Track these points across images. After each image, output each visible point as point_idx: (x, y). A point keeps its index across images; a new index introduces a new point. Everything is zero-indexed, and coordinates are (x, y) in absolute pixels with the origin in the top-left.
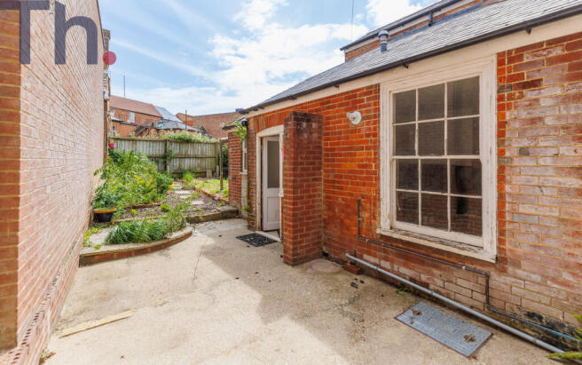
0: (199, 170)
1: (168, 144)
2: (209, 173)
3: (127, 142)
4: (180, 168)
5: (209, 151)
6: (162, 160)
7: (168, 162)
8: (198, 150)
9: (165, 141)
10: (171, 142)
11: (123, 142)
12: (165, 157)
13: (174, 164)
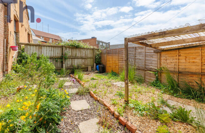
0: (83, 66)
1: (64, 48)
2: (90, 69)
3: (34, 47)
4: (72, 65)
5: (89, 54)
6: (59, 60)
7: (64, 62)
8: (83, 53)
9: (62, 47)
10: (66, 47)
11: (32, 47)
12: (61, 58)
13: (68, 63)
